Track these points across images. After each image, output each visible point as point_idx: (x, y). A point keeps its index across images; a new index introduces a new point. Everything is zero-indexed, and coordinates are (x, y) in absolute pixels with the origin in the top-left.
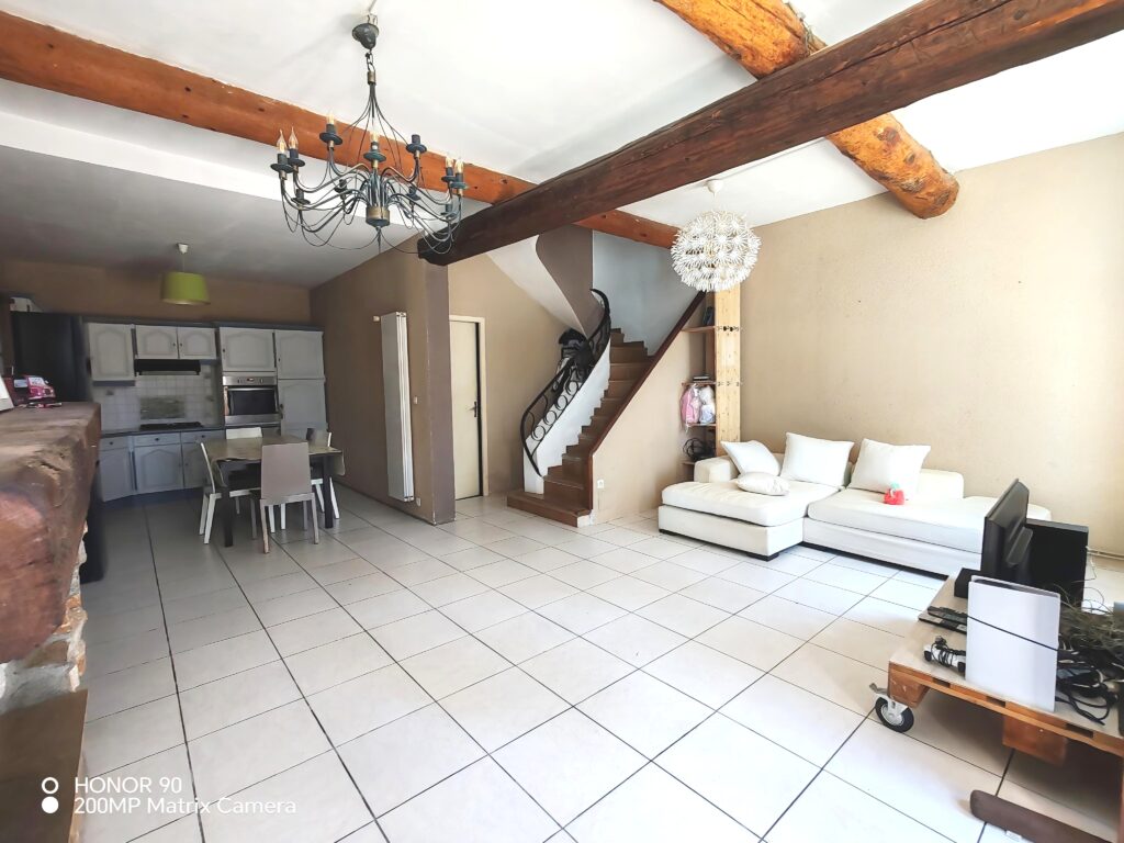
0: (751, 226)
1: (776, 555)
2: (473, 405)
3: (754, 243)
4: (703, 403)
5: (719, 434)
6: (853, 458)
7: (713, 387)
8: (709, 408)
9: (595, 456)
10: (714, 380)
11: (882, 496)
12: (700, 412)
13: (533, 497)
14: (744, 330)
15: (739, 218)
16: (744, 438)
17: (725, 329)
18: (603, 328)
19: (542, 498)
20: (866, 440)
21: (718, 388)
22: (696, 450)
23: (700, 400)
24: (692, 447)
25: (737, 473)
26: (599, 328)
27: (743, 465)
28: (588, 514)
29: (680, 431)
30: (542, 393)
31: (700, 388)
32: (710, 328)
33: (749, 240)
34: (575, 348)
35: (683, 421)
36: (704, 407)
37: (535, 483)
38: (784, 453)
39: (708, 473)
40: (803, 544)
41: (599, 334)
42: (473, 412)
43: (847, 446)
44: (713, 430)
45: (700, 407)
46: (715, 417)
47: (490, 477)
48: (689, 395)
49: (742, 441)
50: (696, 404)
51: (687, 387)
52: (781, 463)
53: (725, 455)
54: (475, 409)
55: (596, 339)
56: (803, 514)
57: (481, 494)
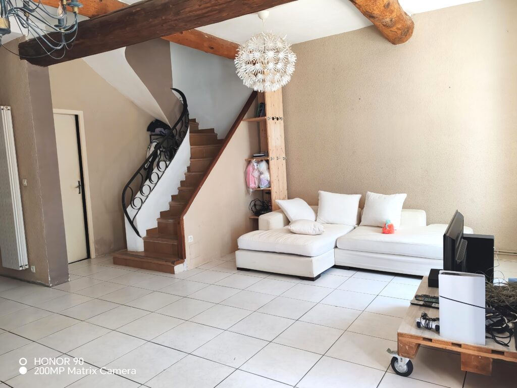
0: (290, 45)
1: (319, 276)
2: (77, 184)
3: (293, 58)
4: (261, 173)
5: (274, 195)
6: (362, 205)
7: (267, 161)
8: (266, 176)
9: (185, 218)
10: (268, 156)
11: (381, 230)
12: (260, 180)
13: (135, 254)
14: (286, 119)
15: (281, 39)
16: (290, 197)
17: (273, 119)
18: (183, 119)
19: (143, 255)
20: (369, 193)
21: (271, 162)
22: (258, 208)
23: (259, 171)
24: (255, 205)
25: (288, 222)
26: (180, 119)
27: (292, 216)
28: (182, 262)
29: (246, 194)
30: (138, 172)
31: (258, 162)
32: (263, 118)
33: (289, 56)
34: (161, 135)
35: (247, 186)
36: (262, 176)
37: (136, 243)
38: (318, 205)
39: (268, 223)
40: (335, 267)
41: (179, 125)
42: (78, 190)
43: (357, 197)
44: (269, 193)
45: (259, 176)
46: (270, 183)
47: (96, 242)
48: (250, 168)
49: (289, 198)
50: (256, 174)
51: (249, 162)
52: (316, 212)
53: (279, 209)
54: (79, 186)
55: (178, 127)
56: (334, 246)
57: (89, 256)
